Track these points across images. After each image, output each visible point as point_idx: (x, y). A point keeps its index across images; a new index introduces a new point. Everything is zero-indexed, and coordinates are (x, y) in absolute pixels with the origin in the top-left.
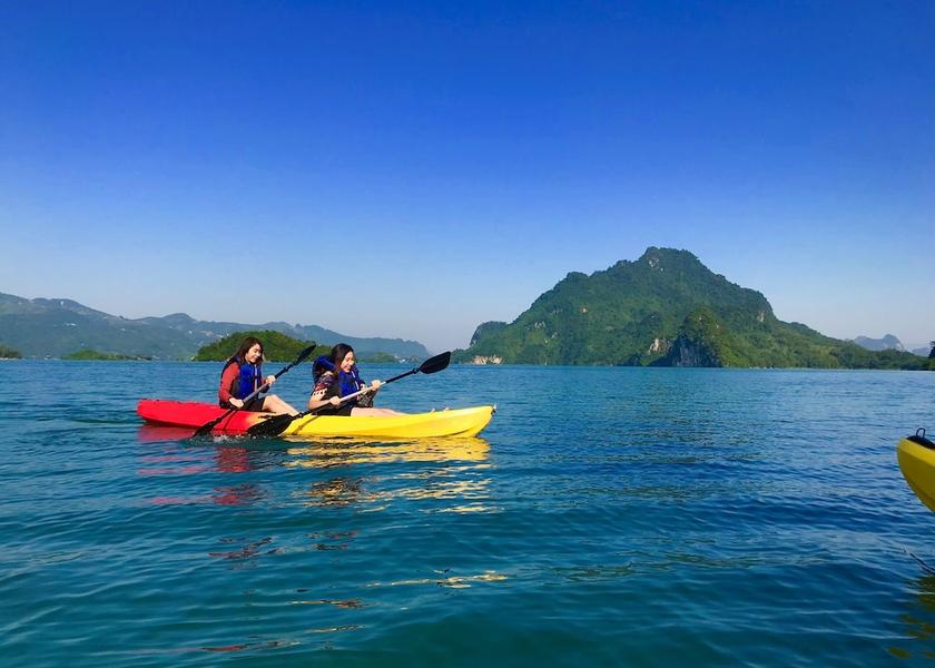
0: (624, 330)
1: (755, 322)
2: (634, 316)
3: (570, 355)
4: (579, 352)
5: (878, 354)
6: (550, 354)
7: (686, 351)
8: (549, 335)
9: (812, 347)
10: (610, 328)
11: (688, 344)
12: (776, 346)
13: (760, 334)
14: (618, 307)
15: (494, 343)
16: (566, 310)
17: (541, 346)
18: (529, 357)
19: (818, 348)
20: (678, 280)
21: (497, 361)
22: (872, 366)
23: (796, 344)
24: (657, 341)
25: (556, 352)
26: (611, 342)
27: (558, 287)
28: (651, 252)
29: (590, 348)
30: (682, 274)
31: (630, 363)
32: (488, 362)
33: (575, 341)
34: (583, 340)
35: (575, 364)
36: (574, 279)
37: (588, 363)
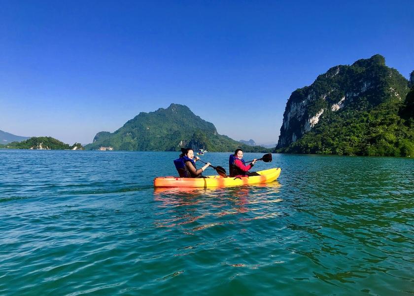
0: (166, 137)
1: (213, 135)
2: (167, 131)
3: (143, 146)
4: (147, 145)
5: (254, 147)
6: (134, 146)
7: (194, 146)
8: (133, 138)
9: (232, 144)
10: (159, 136)
11: (195, 143)
12: (221, 144)
13: (215, 140)
14: (161, 127)
15: (109, 141)
16: (140, 128)
17: (130, 143)
18: (124, 147)
19: (234, 145)
20: (183, 117)
21: (111, 149)
22: (252, 152)
23: (228, 143)
24: (181, 142)
25: (137, 146)
26: (161, 142)
27: (136, 118)
28: (172, 105)
29: (152, 144)
30: (184, 115)
31: (171, 150)
32: (107, 150)
33: (145, 140)
34: (149, 141)
35: (146, 150)
36: (142, 115)
37: (151, 150)
